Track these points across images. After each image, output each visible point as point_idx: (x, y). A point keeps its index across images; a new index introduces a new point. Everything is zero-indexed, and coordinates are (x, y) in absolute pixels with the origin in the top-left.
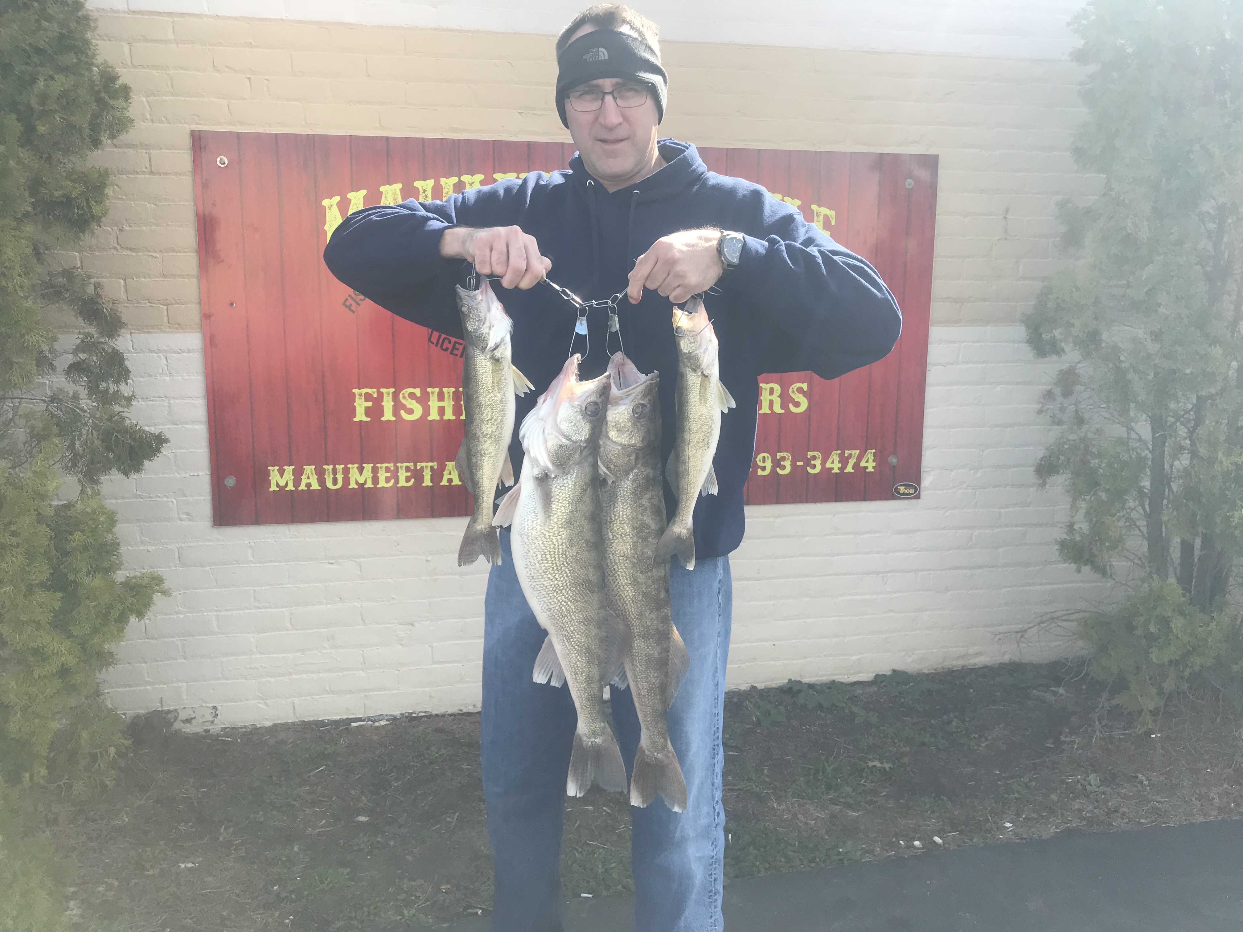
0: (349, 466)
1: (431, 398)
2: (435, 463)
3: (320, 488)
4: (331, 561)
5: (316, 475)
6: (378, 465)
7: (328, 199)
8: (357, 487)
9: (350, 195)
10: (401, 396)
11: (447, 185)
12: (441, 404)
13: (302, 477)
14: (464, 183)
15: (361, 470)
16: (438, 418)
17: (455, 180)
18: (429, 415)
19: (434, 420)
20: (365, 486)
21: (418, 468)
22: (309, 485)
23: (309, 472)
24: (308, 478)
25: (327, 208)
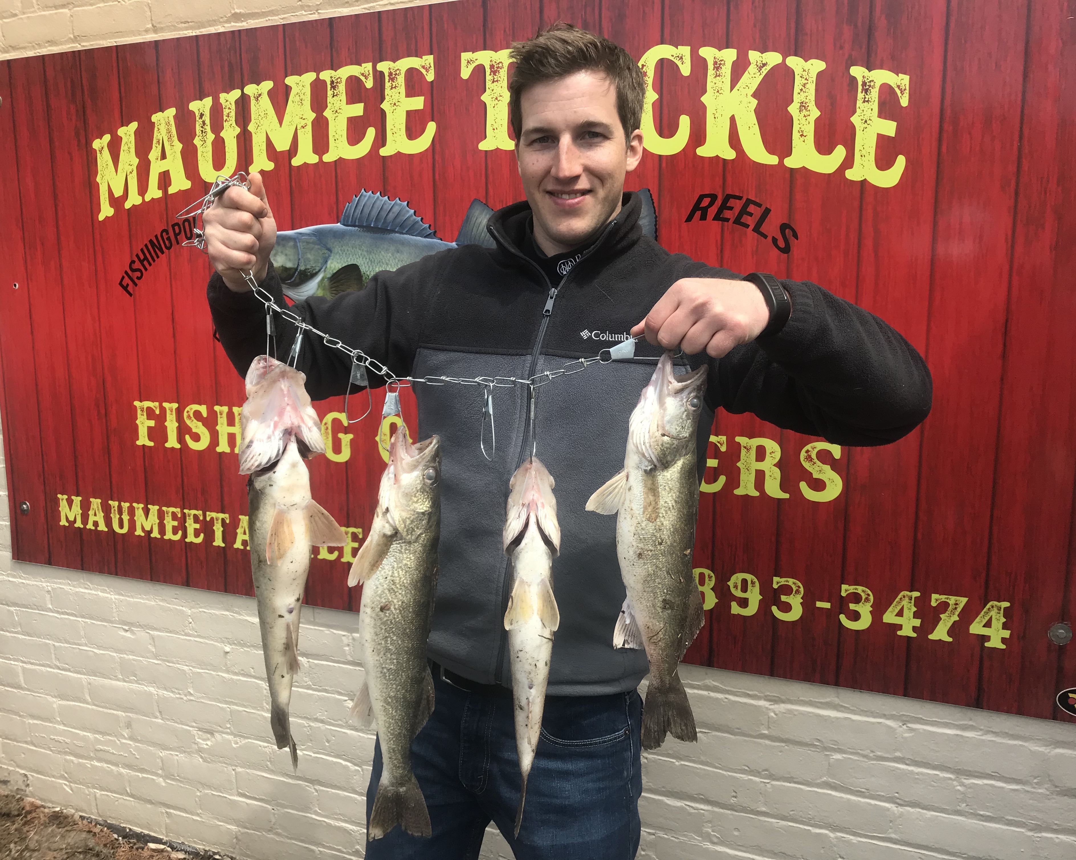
0: (135, 505)
1: (220, 420)
2: (227, 516)
3: (106, 530)
4: (124, 627)
5: (103, 512)
6: (164, 509)
7: (98, 140)
8: (143, 534)
9: (121, 131)
10: (185, 414)
11: (228, 103)
12: (231, 430)
13: (89, 513)
14: (249, 96)
15: (147, 512)
16: (228, 450)
17: (236, 94)
18: (218, 445)
19: (223, 453)
20: (152, 535)
21: (208, 519)
22: (96, 524)
23: (95, 507)
24: (95, 515)
25: (98, 152)
